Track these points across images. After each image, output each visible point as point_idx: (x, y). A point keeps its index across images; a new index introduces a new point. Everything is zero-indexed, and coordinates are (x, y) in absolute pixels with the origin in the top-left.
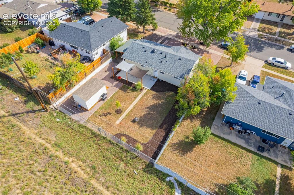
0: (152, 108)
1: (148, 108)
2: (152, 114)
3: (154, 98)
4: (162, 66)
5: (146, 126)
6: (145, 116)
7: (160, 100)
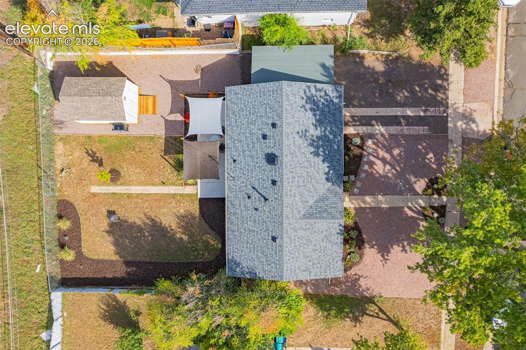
0: (157, 228)
1: (153, 220)
2: (144, 236)
3: (181, 218)
4: (240, 206)
5: (115, 239)
6: (132, 226)
7: (184, 233)
